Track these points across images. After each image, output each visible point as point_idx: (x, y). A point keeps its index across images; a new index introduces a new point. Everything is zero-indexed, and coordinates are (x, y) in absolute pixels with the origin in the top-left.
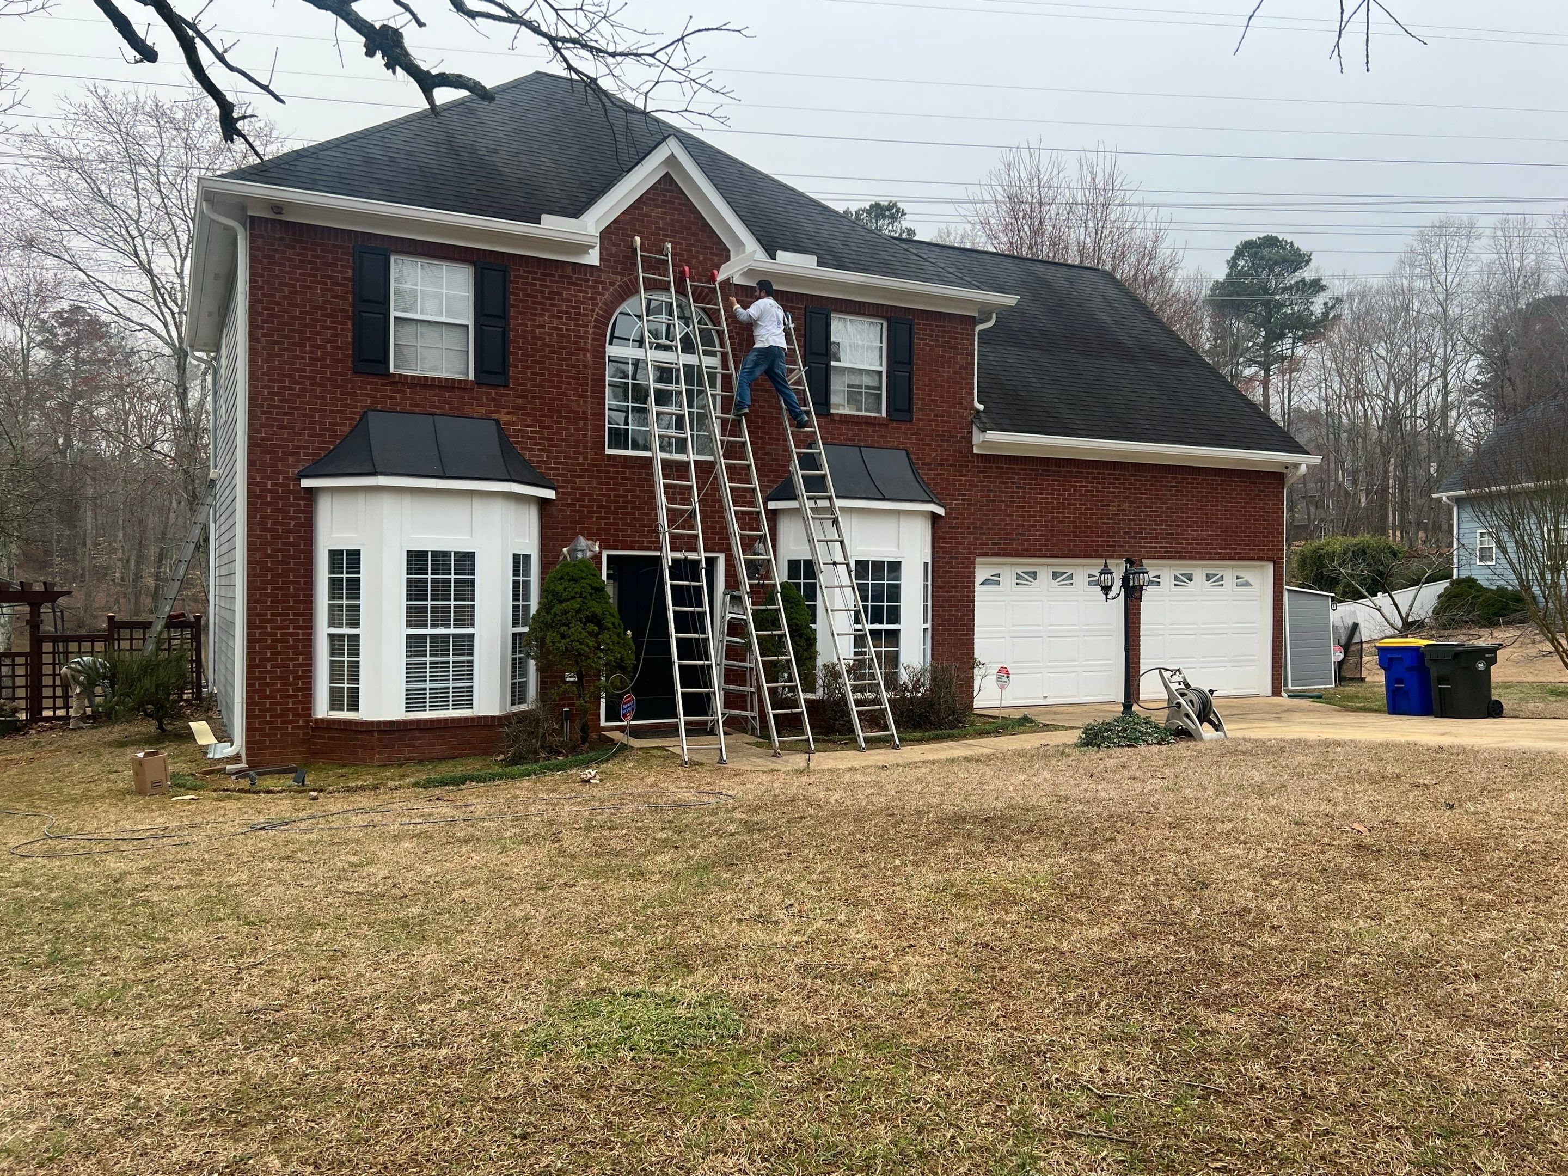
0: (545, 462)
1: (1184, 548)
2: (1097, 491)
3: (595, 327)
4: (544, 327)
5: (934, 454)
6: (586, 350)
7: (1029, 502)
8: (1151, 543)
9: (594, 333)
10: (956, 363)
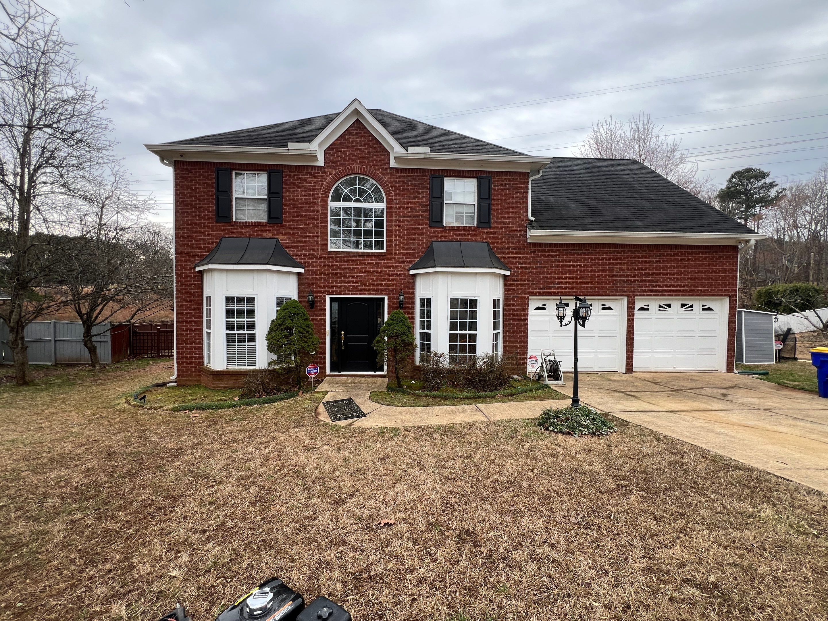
0: (299, 256)
1: (665, 290)
2: (606, 260)
3: (322, 194)
4: (298, 196)
5: (504, 244)
6: (318, 205)
7: (562, 267)
8: (642, 287)
9: (322, 197)
10: (517, 197)
